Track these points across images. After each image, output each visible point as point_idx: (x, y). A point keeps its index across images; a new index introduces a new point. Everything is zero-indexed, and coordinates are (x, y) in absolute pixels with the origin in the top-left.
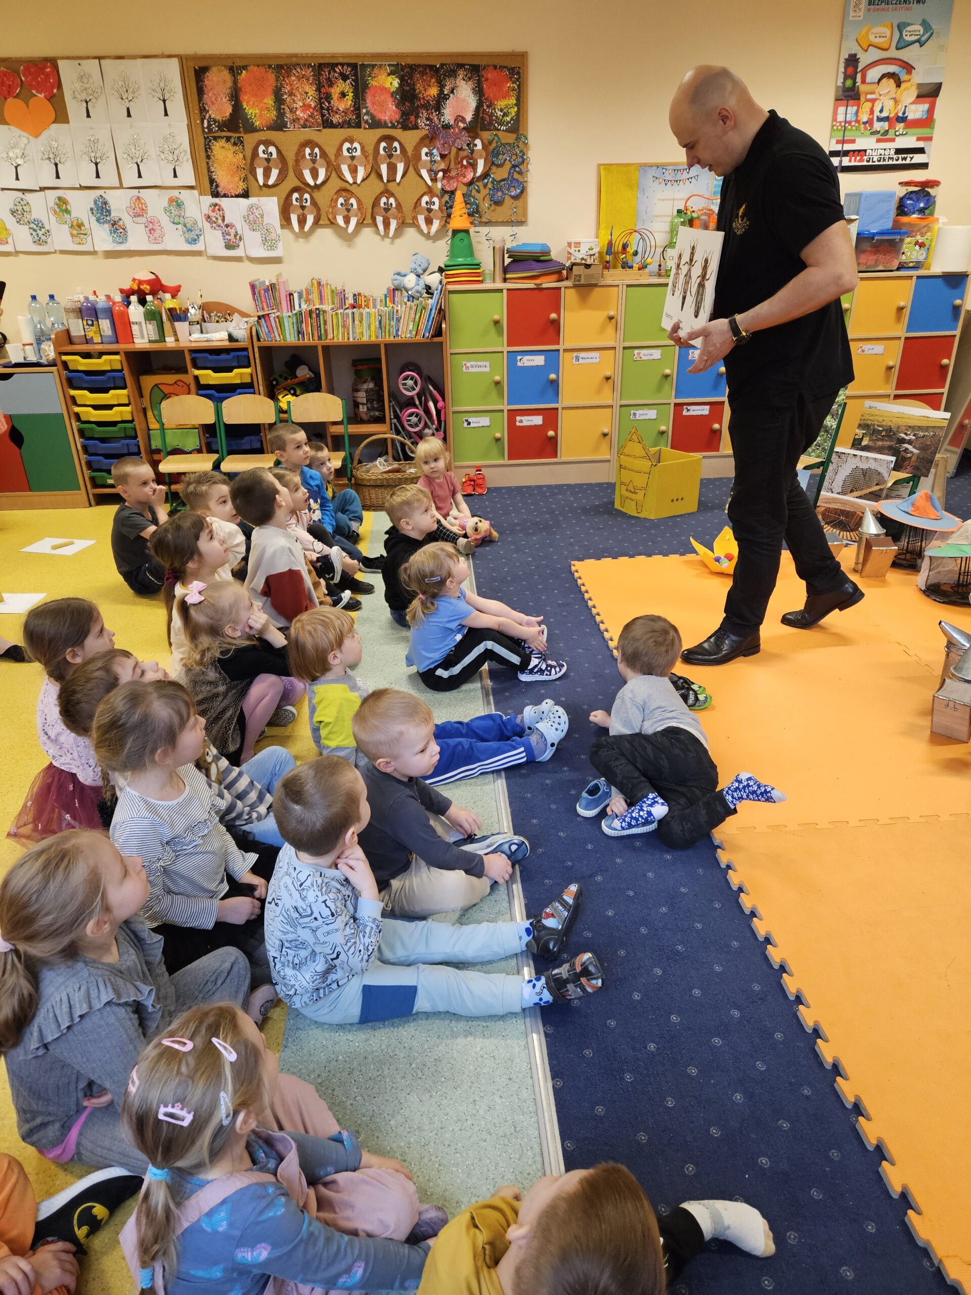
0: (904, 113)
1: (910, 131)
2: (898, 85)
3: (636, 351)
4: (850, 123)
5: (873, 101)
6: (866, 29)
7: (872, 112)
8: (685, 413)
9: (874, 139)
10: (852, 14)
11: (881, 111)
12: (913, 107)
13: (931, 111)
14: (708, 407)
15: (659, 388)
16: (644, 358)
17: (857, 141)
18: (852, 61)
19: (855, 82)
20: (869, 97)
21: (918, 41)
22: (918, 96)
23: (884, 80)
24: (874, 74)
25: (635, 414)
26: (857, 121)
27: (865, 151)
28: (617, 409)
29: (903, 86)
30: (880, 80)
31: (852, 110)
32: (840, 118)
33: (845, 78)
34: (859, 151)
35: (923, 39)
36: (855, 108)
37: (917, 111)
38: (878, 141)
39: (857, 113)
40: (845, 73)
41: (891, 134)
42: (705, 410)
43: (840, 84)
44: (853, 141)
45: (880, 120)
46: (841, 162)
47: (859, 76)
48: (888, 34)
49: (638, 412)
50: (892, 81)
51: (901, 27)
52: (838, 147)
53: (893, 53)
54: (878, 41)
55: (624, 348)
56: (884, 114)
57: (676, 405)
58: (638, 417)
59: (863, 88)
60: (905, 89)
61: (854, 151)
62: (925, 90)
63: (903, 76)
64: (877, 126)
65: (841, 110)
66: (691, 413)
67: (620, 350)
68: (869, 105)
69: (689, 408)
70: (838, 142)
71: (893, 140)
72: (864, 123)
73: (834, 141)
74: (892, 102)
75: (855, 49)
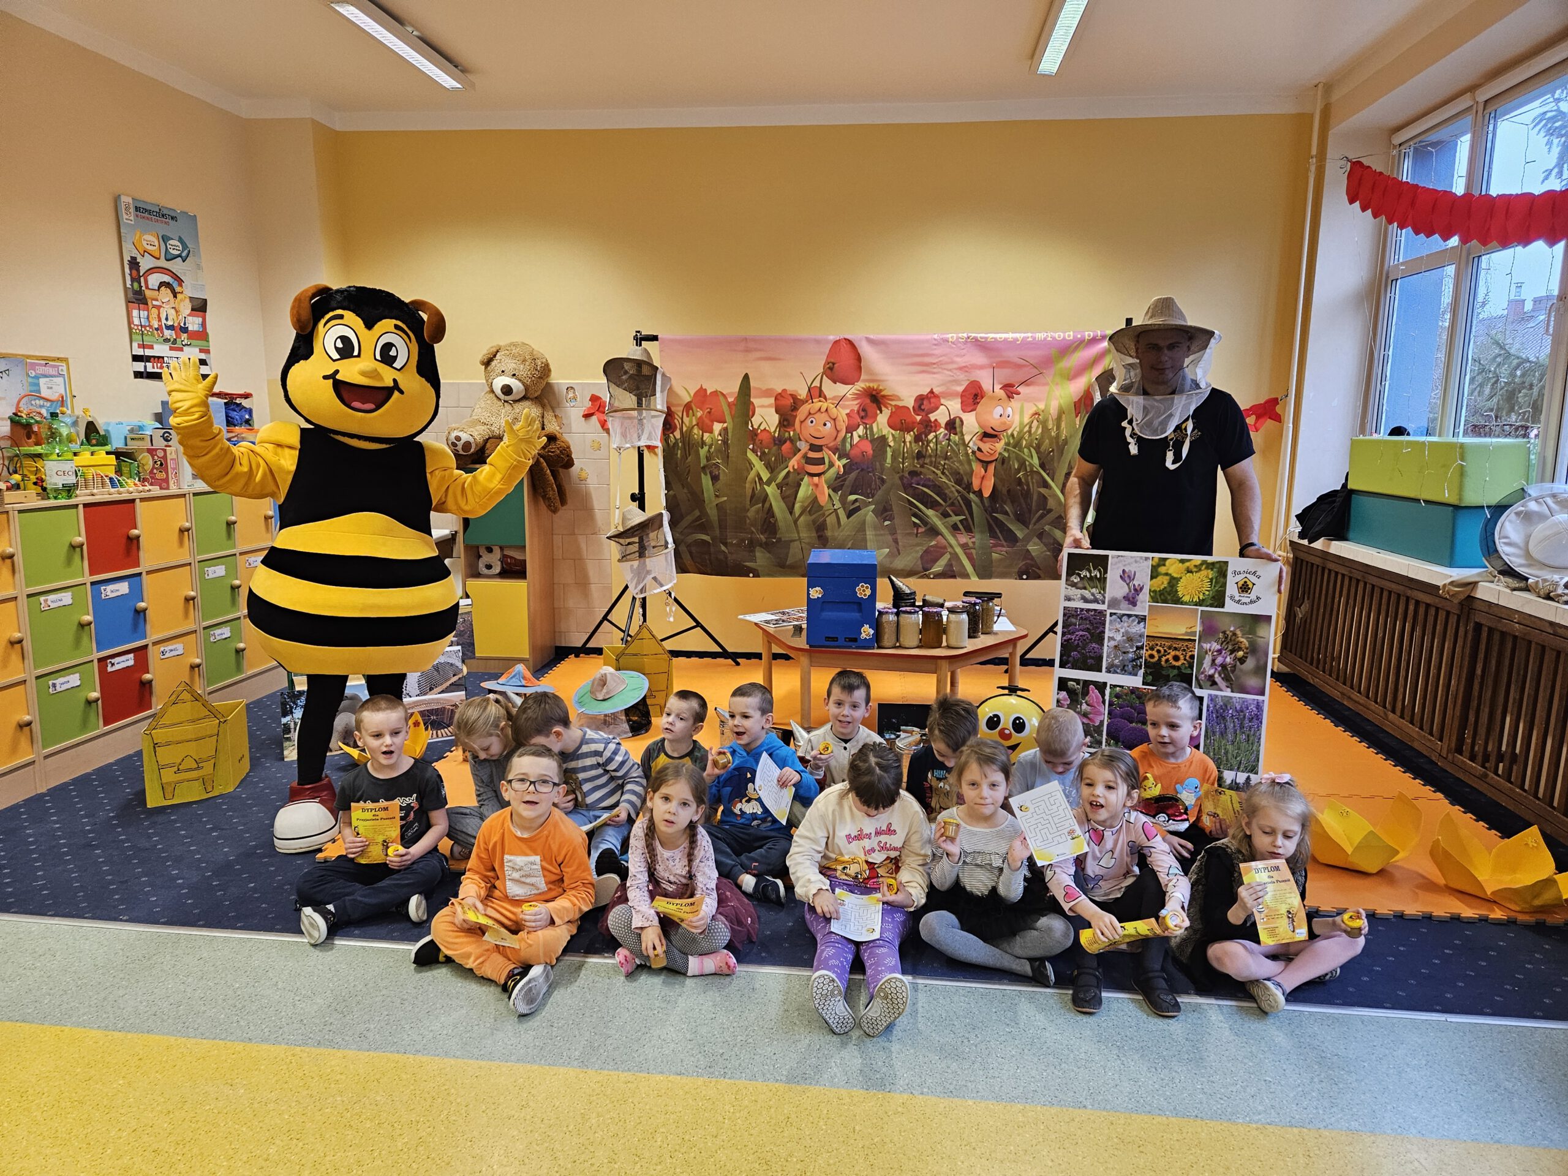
0: (185, 324)
1: (194, 342)
2: (175, 297)
3: (42, 599)
4: (145, 327)
5: (158, 307)
6: (138, 235)
7: (160, 320)
8: (110, 669)
9: (166, 347)
10: (125, 216)
11: (167, 319)
12: (190, 318)
13: (204, 324)
14: (131, 656)
15: (77, 642)
16: (53, 606)
17: (155, 346)
18: (134, 264)
19: (141, 287)
20: (155, 303)
21: (179, 256)
22: (193, 310)
23: (163, 288)
24: (154, 280)
25: (54, 685)
26: (151, 327)
27: (163, 358)
28: (32, 683)
29: (179, 296)
30: (159, 288)
31: (144, 314)
32: (136, 321)
33: (133, 280)
34: (159, 357)
35: (184, 254)
36: (146, 313)
37: (194, 324)
38: (171, 349)
39: (148, 318)
40: (131, 275)
41: (178, 345)
42: (129, 661)
43: (128, 286)
44: (151, 347)
45: (168, 328)
46: (145, 367)
47: (142, 279)
48: (156, 243)
49: (58, 682)
50: (169, 291)
51: (165, 239)
52: (140, 352)
53: (162, 263)
54: (149, 248)
55: (29, 596)
56: (170, 323)
57: (100, 660)
58: (59, 689)
59: (148, 293)
60: (181, 300)
61: (154, 357)
62: (197, 304)
63: (178, 289)
64: (168, 333)
65: (135, 313)
66: (117, 667)
67: (23, 600)
68: (154, 311)
69: (113, 661)
70: (139, 346)
71: (181, 350)
72: (157, 329)
73: (135, 345)
74: (173, 311)
75: (135, 254)
